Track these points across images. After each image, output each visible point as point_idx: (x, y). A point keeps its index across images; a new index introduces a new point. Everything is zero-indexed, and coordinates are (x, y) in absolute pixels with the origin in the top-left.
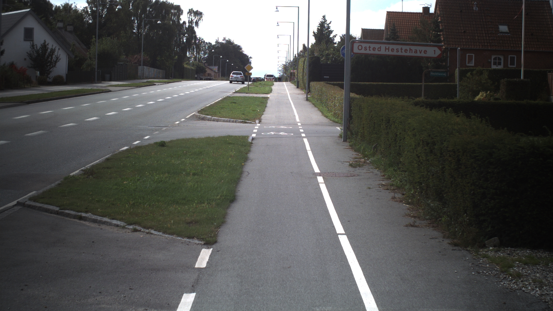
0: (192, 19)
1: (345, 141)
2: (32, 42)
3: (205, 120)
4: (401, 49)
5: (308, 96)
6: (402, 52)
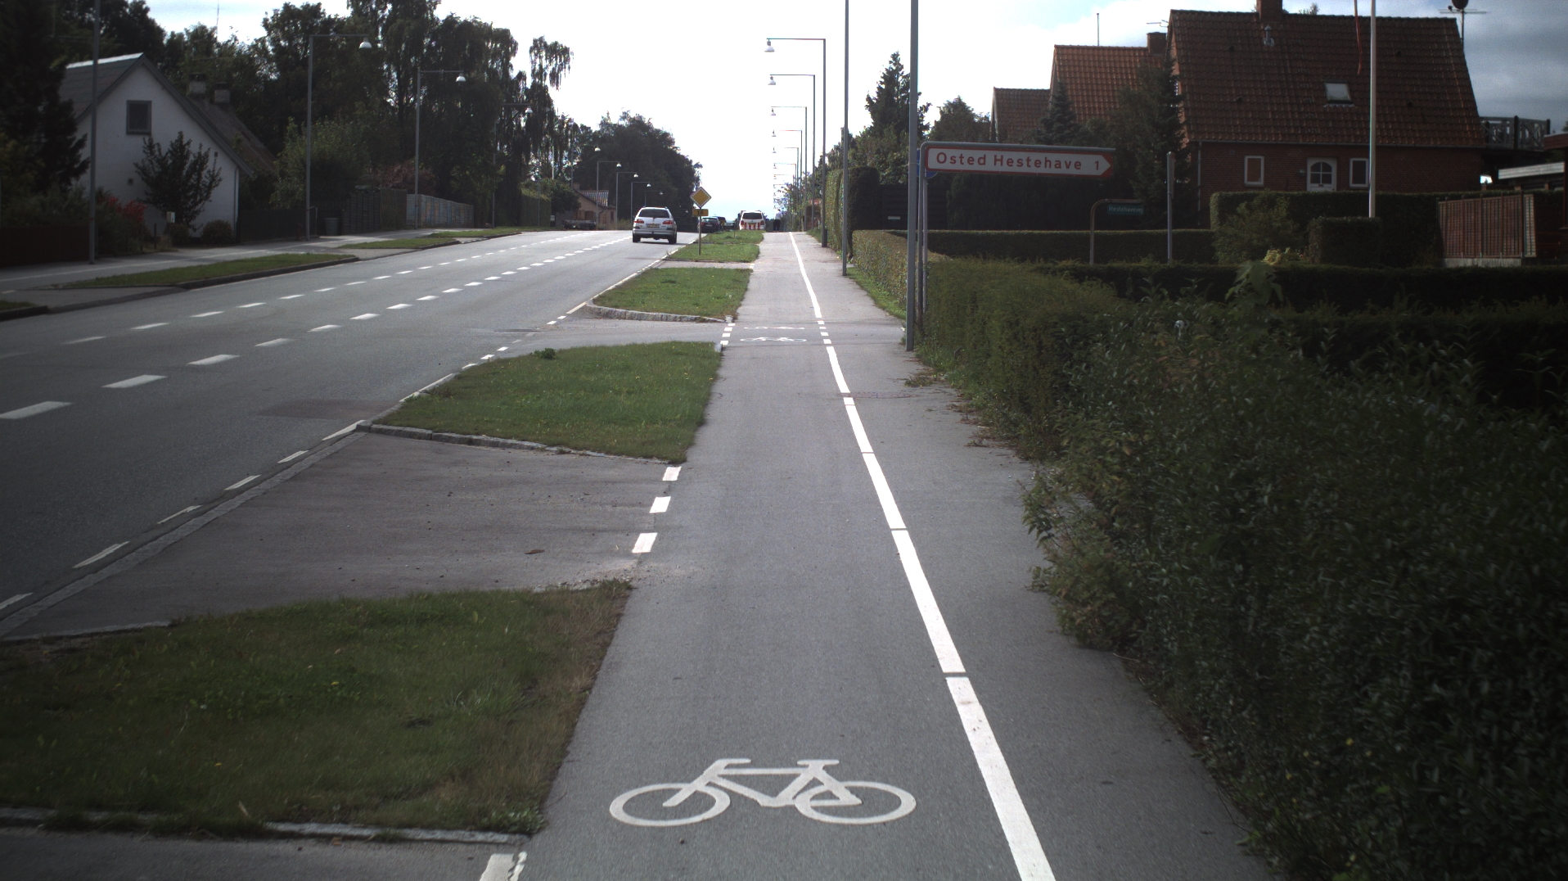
0: (541, 66)
1: (910, 349)
2: (147, 138)
3: (611, 318)
4: (1028, 160)
5: (848, 266)
6: (1029, 166)
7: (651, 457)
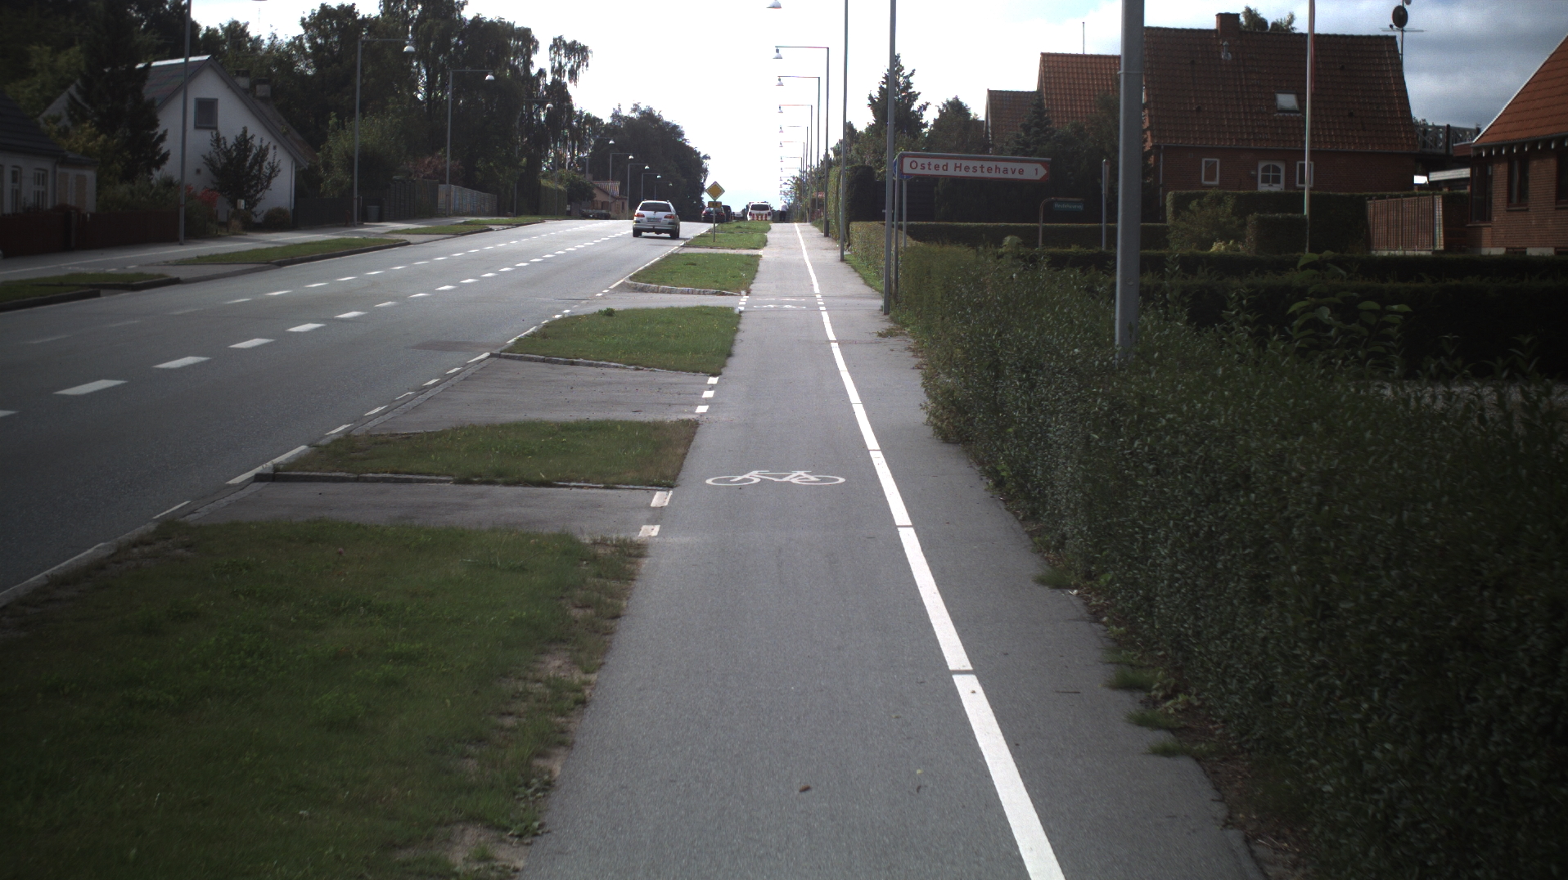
0: (560, 63)
1: (883, 313)
2: (214, 132)
3: (646, 292)
4: (982, 167)
5: (845, 253)
6: (982, 172)
7: (698, 372)
